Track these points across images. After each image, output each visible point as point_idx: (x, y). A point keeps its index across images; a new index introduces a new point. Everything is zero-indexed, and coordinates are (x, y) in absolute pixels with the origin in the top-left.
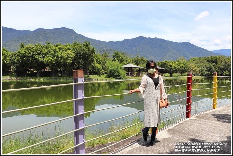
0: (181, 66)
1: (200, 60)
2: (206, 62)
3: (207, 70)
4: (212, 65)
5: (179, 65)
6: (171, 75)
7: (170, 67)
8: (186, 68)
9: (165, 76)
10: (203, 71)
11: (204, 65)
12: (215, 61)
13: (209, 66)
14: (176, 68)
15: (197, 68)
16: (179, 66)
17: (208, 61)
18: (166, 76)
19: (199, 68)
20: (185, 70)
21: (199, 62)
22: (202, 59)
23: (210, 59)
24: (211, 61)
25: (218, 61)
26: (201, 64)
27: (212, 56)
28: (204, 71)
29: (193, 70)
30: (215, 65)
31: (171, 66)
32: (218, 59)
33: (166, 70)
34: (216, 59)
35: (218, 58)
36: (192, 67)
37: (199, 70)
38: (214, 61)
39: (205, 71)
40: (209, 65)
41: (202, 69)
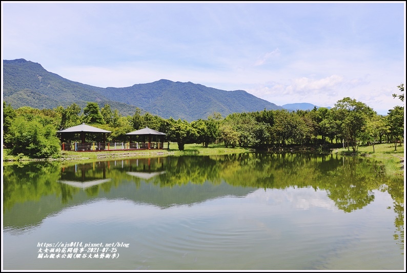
0: (199, 129)
1: (244, 118)
2: (253, 121)
3: (254, 137)
4: (263, 126)
5: (196, 128)
6: (181, 148)
7: (177, 130)
8: (215, 132)
9: (168, 149)
10: (247, 138)
11: (251, 126)
12: (270, 119)
13: (258, 129)
14: (188, 132)
15: (235, 133)
16: (194, 129)
17: (258, 119)
18: (170, 148)
19: (239, 133)
20: (213, 136)
21: (242, 122)
22: (248, 116)
23: (262, 116)
24: (262, 118)
25: (275, 119)
26: (245, 126)
27: (265, 111)
28: (249, 138)
29: (228, 135)
30: (270, 126)
31: (179, 129)
32: (274, 116)
33: (169, 136)
34: (271, 116)
35: (275, 113)
36: (227, 131)
37: (241, 137)
38: (268, 118)
39: (252, 137)
40: (258, 127)
41: (246, 134)
